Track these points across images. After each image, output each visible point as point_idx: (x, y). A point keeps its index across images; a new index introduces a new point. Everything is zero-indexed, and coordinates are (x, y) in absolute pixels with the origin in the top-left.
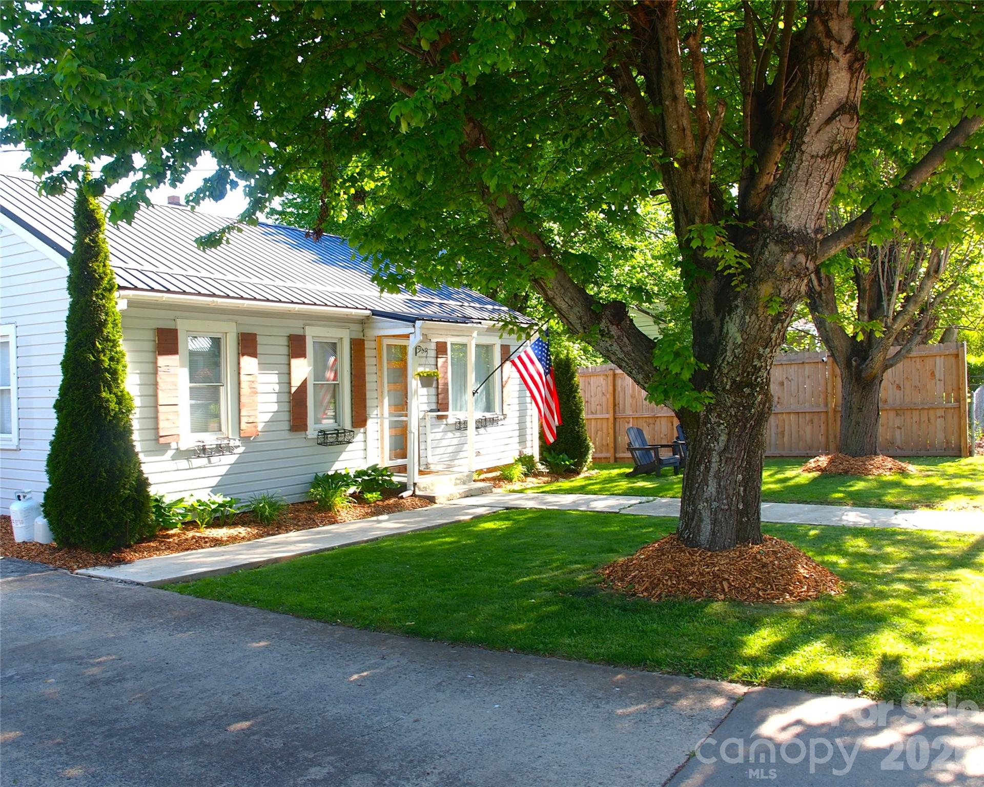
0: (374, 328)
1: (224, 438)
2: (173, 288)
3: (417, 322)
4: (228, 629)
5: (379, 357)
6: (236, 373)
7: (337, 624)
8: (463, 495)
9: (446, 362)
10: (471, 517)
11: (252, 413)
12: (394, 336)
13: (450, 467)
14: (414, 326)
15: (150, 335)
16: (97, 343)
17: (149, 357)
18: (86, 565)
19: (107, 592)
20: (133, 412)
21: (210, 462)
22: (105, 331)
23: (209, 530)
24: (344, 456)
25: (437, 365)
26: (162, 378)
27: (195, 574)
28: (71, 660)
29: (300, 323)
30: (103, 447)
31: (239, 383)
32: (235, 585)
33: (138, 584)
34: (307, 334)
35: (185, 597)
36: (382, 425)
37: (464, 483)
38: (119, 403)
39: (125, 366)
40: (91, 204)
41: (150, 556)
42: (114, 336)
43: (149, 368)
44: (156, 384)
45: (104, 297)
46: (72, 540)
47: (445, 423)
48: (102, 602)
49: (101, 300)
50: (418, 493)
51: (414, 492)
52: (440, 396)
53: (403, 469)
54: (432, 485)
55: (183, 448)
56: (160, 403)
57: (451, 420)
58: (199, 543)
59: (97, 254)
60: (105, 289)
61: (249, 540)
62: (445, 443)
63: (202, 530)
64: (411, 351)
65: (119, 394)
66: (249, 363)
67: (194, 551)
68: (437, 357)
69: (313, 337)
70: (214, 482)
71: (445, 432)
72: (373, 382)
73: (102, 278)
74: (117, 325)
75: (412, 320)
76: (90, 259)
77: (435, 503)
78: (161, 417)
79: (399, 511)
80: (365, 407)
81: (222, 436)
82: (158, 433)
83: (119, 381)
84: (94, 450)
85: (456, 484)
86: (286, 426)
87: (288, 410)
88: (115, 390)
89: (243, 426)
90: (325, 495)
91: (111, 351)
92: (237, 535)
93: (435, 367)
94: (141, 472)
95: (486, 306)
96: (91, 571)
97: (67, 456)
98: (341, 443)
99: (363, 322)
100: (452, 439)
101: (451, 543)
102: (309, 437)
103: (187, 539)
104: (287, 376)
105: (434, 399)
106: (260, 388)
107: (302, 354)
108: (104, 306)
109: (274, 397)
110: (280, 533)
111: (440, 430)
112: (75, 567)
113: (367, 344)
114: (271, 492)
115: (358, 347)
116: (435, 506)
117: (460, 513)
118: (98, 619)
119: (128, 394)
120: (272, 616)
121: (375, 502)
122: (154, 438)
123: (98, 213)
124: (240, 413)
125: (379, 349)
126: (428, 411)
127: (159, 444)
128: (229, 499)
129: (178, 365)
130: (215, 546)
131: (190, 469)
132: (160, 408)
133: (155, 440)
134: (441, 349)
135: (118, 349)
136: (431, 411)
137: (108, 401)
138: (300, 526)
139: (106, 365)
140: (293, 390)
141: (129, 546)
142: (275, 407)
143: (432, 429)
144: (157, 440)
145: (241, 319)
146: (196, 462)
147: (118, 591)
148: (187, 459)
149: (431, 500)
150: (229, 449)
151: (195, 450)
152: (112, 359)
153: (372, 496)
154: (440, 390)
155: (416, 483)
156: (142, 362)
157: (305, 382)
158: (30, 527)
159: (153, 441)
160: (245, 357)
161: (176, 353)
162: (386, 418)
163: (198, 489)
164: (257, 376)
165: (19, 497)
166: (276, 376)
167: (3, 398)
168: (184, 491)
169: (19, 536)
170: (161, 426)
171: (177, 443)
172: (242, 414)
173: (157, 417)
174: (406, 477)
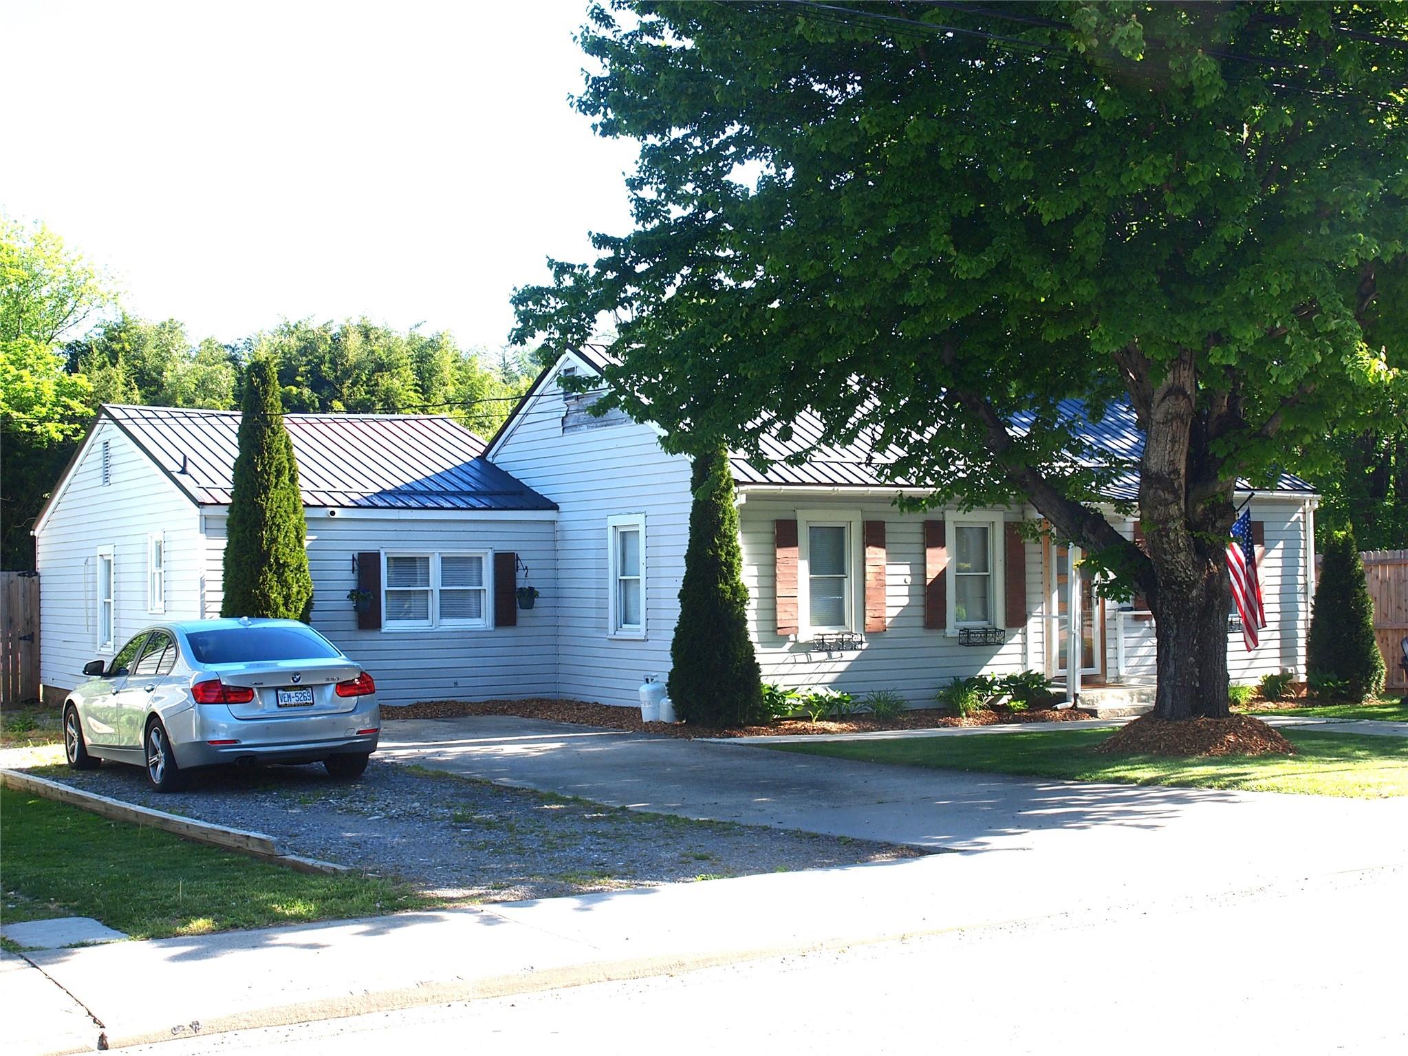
1: (846, 633)
2: (792, 480)
6: (861, 563)
11: (878, 607)
13: (1150, 682)
15: (769, 527)
16: (716, 539)
17: (769, 548)
20: (747, 602)
21: (830, 656)
22: (723, 528)
23: (821, 722)
24: (995, 659)
26: (780, 570)
31: (864, 575)
33: (739, 744)
34: (947, 519)
36: (1049, 625)
38: (735, 593)
39: (740, 560)
42: (731, 532)
43: (768, 559)
44: (775, 575)
45: (722, 497)
47: (1148, 625)
49: (719, 499)
50: (1080, 705)
51: (1075, 704)
54: (1095, 698)
55: (802, 640)
56: (778, 595)
63: (814, 721)
65: (734, 585)
66: (876, 555)
69: (955, 522)
70: (830, 678)
71: (1145, 637)
72: (1037, 573)
74: (733, 522)
77: (1095, 717)
78: (780, 609)
80: (1025, 603)
81: (845, 631)
82: (776, 624)
86: (920, 622)
87: (922, 604)
88: (730, 582)
89: (868, 620)
90: (954, 698)
91: (727, 546)
97: (688, 641)
98: (986, 644)
102: (948, 635)
104: (922, 567)
106: (890, 580)
107: (941, 544)
108: (722, 505)
109: (905, 590)
111: (1139, 634)
112: (693, 737)
115: (1016, 533)
116: (1093, 720)
119: (743, 585)
121: (1018, 711)
122: (771, 629)
124: (864, 607)
126: (1119, 610)
127: (776, 635)
128: (845, 696)
129: (798, 556)
131: (808, 663)
132: (778, 599)
133: (773, 631)
135: (735, 543)
136: (1126, 610)
137: (724, 591)
139: (723, 559)
140: (928, 582)
141: (740, 725)
142: (905, 601)
143: (1125, 633)
144: (775, 632)
145: (867, 506)
146: (816, 656)
148: (806, 653)
149: (1093, 713)
150: (853, 645)
151: (814, 643)
152: (728, 553)
153: (1016, 705)
155: (1078, 695)
156: (758, 554)
157: (943, 574)
158: (656, 708)
159: (771, 633)
160: (870, 547)
161: (796, 545)
162: (1055, 617)
163: (816, 684)
164: (885, 568)
165: (647, 680)
166: (908, 566)
167: (632, 587)
168: (802, 685)
169: (647, 716)
170: (778, 618)
171: (796, 636)
172: (867, 608)
173: (775, 609)
174: (1065, 687)
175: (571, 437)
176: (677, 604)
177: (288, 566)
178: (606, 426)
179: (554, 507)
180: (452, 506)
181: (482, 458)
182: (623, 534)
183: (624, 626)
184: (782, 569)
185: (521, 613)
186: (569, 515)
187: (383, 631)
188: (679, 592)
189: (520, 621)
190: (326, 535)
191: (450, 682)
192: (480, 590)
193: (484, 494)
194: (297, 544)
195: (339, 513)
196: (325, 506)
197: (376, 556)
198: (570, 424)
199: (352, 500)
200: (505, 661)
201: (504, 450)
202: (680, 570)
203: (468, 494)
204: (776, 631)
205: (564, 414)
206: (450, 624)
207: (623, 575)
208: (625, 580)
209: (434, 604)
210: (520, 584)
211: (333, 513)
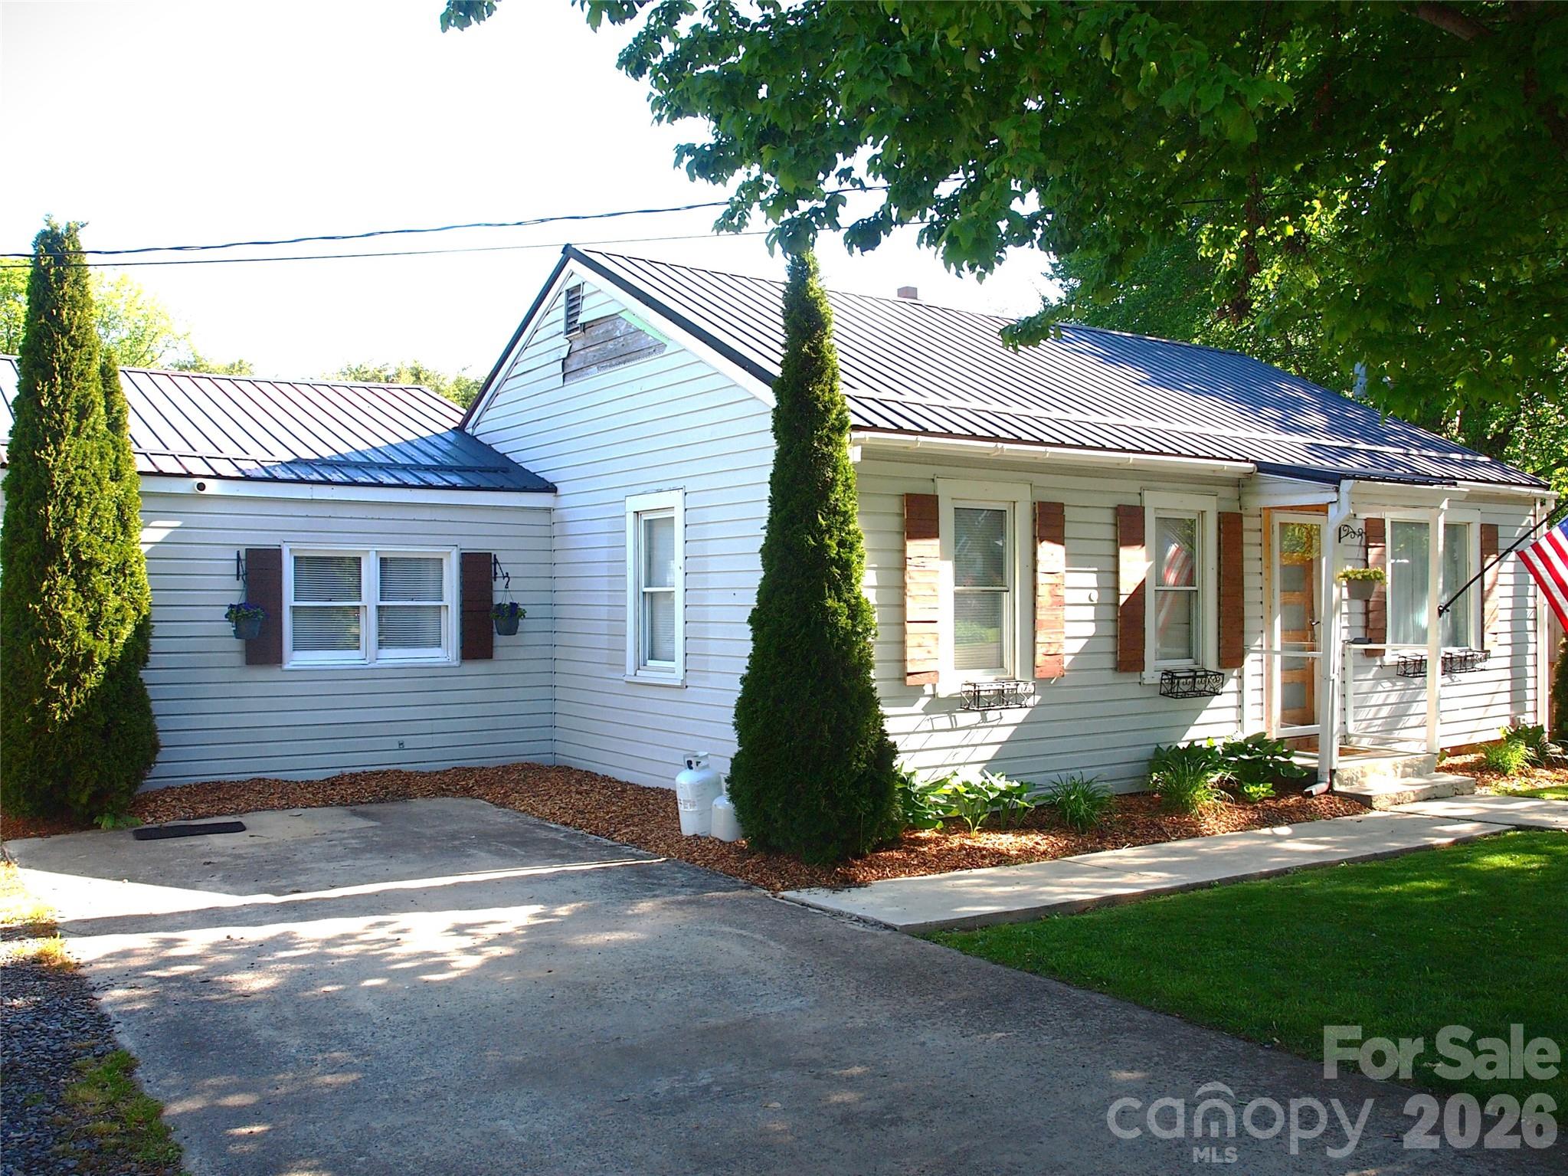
0: (1258, 494)
1: (1008, 680)
2: (932, 428)
3: (1343, 482)
4: (1066, 1034)
5: (1266, 545)
6: (1030, 569)
7: (1274, 1047)
8: (1422, 797)
9: (1382, 555)
10: (1451, 840)
11: (1053, 638)
12: (1292, 508)
13: (1384, 742)
14: (1337, 490)
15: (895, 505)
16: (820, 517)
17: (894, 541)
18: (795, 884)
19: (837, 937)
20: (872, 632)
21: (984, 719)
22: (833, 497)
23: (985, 835)
24: (1205, 716)
25: (1366, 560)
26: (913, 577)
27: (979, 916)
28: (801, 1065)
29: (1134, 486)
30: (826, 690)
31: (1035, 588)
32: (1057, 945)
33: (887, 927)
34: (1146, 504)
35: (974, 961)
36: (1270, 665)
37: (1418, 774)
38: (853, 616)
39: (861, 556)
40: (812, 289)
41: (896, 876)
42: (845, 506)
43: (894, 559)
44: (903, 587)
45: (830, 442)
46: (773, 841)
47: (1379, 663)
48: (832, 955)
49: (827, 446)
50: (1337, 787)
51: (1331, 785)
52: (1371, 615)
53: (1309, 743)
54: (1364, 775)
55: (943, 693)
56: (909, 619)
57: (1390, 658)
58: (974, 858)
59: (822, 371)
60: (832, 429)
61: (1055, 857)
62: (1378, 699)
63: (974, 833)
64: (1329, 534)
65: (853, 601)
66: (1051, 554)
67: (965, 872)
68: (1367, 547)
69: (1156, 509)
70: (989, 753)
71: (1377, 679)
72: (1256, 589)
73: (828, 411)
74: (850, 488)
75: (1333, 479)
76: (808, 381)
77: (1372, 808)
78: (911, 641)
79: (1308, 820)
80: (1242, 632)
81: (1005, 677)
82: (905, 667)
83: (853, 581)
84: (812, 694)
85: (1404, 775)
86: (1108, 661)
87: (1112, 634)
88: (846, 595)
89: (1040, 660)
90: (1178, 784)
91: (840, 530)
92: (1034, 848)
93: (1364, 563)
94: (884, 733)
95: (1452, 456)
96: (804, 895)
97: (770, 703)
98: (1201, 694)
99: (1241, 484)
100: (1388, 694)
101: (1437, 892)
102: (1146, 682)
103: (951, 849)
104: (1113, 576)
105: (1360, 620)
106: (1070, 597)
107: (1139, 541)
108: (831, 456)
109: (1089, 613)
110: (1104, 849)
111: (1370, 676)
112: (779, 885)
113: (1248, 523)
114: (1088, 775)
115: (1230, 527)
116: (1373, 814)
117: (1429, 831)
118: (832, 987)
120: (1142, 1016)
121: (1261, 801)
122: (898, 676)
123: (822, 305)
124: (1034, 638)
125: (1265, 531)
126: (1351, 643)
127: (907, 688)
128: (1016, 784)
129: (938, 554)
130: (998, 864)
131: (952, 729)
132: (908, 626)
133: (900, 679)
134: (1373, 532)
135: (851, 527)
136: (1356, 641)
137: (835, 613)
138: (1136, 837)
139: (833, 553)
140: (1123, 600)
141: (862, 856)
142: (1090, 629)
143: (1355, 674)
145: (1039, 479)
146: (963, 719)
147: (856, 935)
148: (949, 713)
149: (1364, 802)
150: (1018, 700)
151: (962, 698)
152: (841, 544)
153: (1259, 790)
154: (1371, 605)
155: (1334, 771)
156: (883, 550)
157: (1142, 587)
158: (705, 812)
159: (897, 682)
160: (1045, 544)
161: (938, 537)
162: (1277, 653)
163: (965, 764)
164: (1063, 577)
165: (690, 763)
166: (1094, 576)
167: (661, 603)
168: (942, 766)
169: (689, 823)
170: (909, 657)
171: (934, 686)
172: (1038, 639)
173: (903, 642)
174: (1316, 758)
175: (576, 386)
176: (746, 632)
177: (99, 566)
178: (624, 362)
179: (550, 488)
180: (397, 482)
181: (460, 429)
182: (650, 523)
183: (650, 663)
184: (913, 574)
185: (499, 640)
186: (570, 499)
187: (286, 667)
188: (749, 613)
189: (498, 652)
190: (195, 520)
191: (393, 743)
192: (440, 607)
193: (450, 470)
194: (119, 529)
195: (213, 487)
196: (190, 475)
197: (275, 555)
198: (574, 368)
199: (240, 470)
200: (478, 710)
201: (487, 416)
202: (753, 573)
203: (427, 469)
204: (904, 680)
205: (565, 355)
206: (394, 656)
207: (648, 585)
208: (652, 594)
209: (368, 627)
210: (500, 598)
211: (201, 487)
